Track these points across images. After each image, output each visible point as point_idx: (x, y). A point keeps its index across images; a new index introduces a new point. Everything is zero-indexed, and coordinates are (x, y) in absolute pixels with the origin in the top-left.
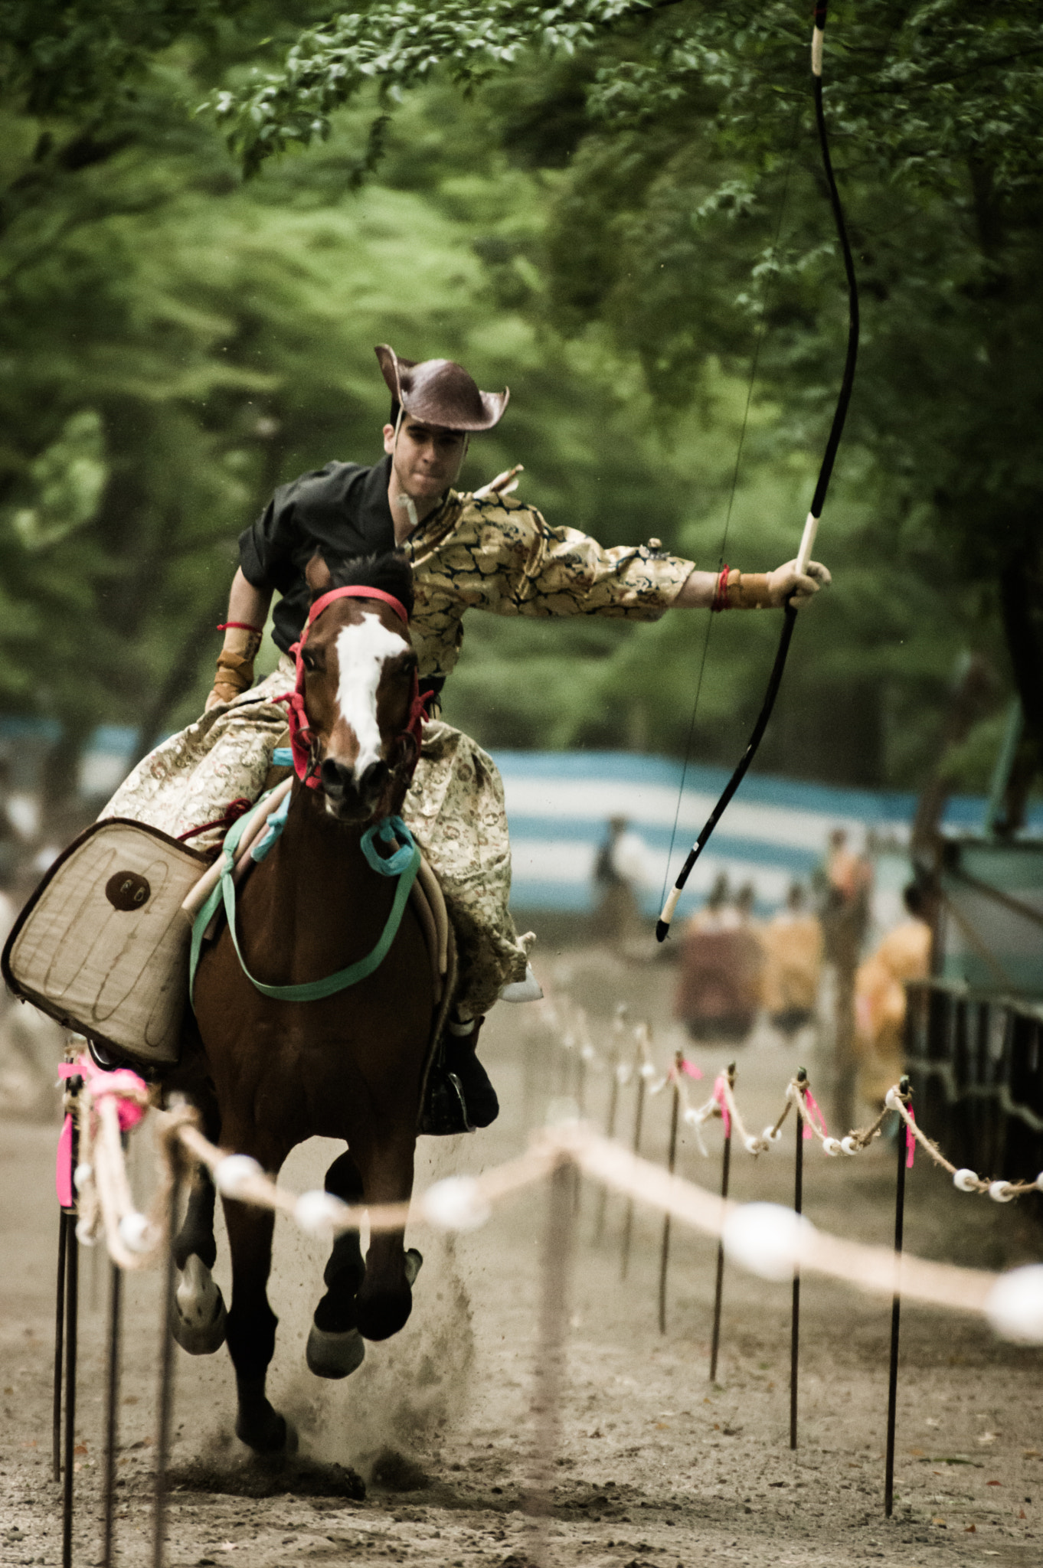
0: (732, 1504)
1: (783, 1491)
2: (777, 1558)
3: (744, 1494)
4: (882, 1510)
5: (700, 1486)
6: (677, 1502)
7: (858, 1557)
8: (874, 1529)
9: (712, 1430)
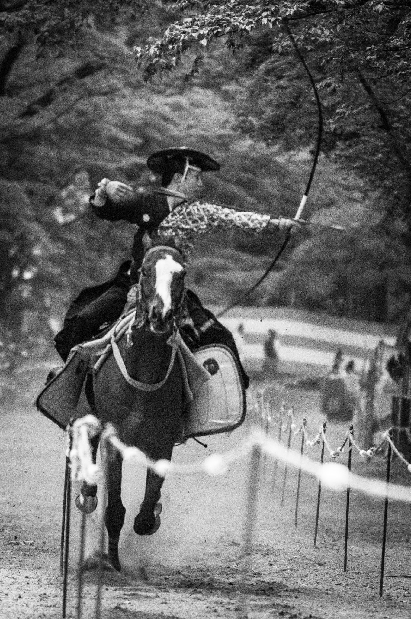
0: (320, 591)
1: (341, 587)
2: (337, 612)
3: (326, 588)
4: (378, 595)
5: (309, 584)
6: (300, 590)
7: (369, 612)
8: (375, 602)
9: (314, 564)
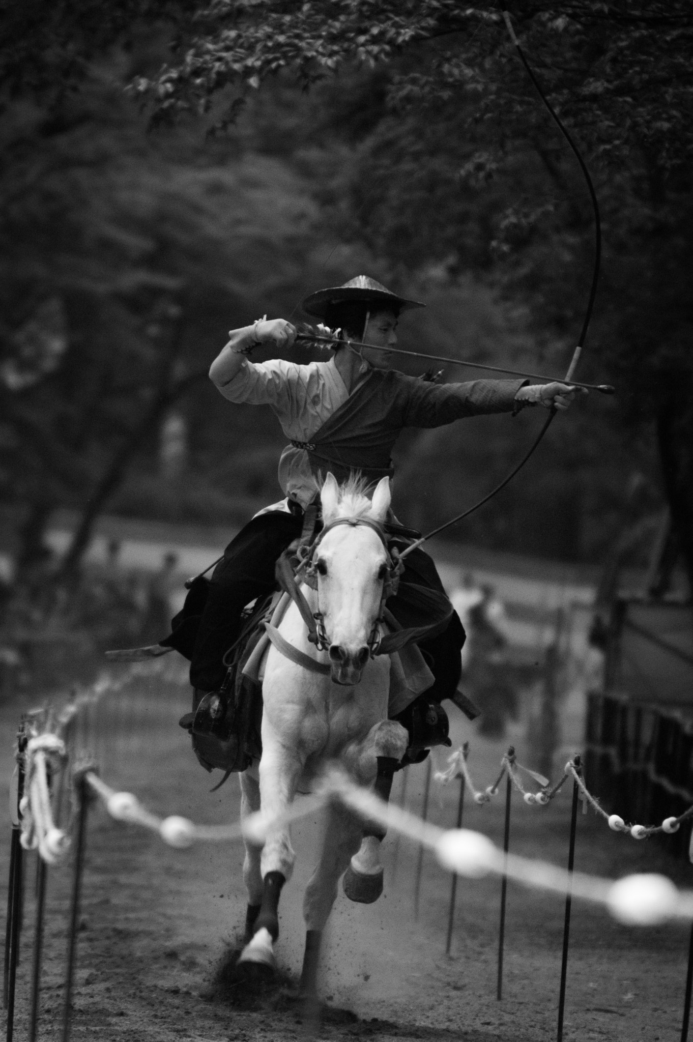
0: (455, 1036)
1: (490, 1027)
3: (464, 1029)
5: (435, 1023)
6: (419, 1032)
9: (446, 986)
